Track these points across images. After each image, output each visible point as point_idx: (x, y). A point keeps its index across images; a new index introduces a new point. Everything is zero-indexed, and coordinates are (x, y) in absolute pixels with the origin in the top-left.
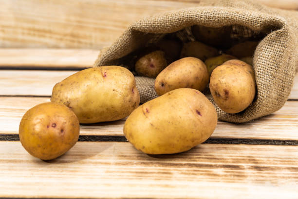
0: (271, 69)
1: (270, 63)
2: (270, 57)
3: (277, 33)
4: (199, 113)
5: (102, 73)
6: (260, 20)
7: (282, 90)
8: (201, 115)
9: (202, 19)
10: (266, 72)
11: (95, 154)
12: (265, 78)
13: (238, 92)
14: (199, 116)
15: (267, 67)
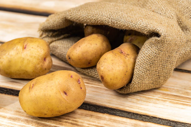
0: (146, 64)
1: (146, 59)
2: (147, 55)
3: (156, 40)
4: (66, 94)
5: (23, 45)
6: (146, 29)
7: (158, 78)
8: (67, 95)
9: (106, 22)
10: (142, 66)
11: (2, 106)
12: (140, 69)
13: (111, 79)
14: (65, 95)
15: (143, 62)
